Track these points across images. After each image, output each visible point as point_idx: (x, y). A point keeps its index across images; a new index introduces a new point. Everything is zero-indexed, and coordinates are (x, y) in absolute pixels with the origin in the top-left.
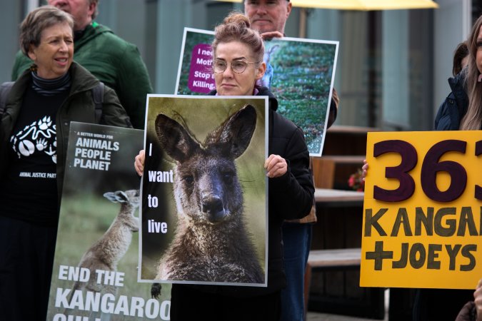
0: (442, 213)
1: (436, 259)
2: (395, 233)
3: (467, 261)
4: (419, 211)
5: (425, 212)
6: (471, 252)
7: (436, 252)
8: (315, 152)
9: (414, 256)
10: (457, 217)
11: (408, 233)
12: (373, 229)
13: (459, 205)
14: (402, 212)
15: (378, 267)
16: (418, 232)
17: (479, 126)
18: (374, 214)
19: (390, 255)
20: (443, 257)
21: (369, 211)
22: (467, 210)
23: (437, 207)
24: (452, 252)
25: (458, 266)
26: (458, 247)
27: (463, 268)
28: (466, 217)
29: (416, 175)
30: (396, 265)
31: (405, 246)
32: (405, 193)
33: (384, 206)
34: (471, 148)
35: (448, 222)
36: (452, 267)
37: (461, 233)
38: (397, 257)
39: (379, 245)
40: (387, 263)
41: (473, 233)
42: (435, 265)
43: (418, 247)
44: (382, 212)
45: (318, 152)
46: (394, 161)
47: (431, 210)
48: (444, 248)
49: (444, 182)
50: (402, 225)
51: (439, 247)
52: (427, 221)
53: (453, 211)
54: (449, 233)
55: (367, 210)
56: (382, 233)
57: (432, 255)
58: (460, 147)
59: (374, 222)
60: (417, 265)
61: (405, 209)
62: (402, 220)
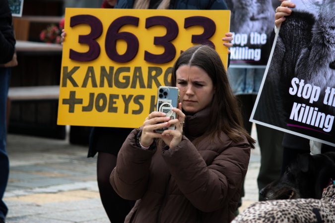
0: (120, 70)
1: (114, 105)
2: (84, 85)
3: (137, 107)
4: (103, 69)
5: (108, 70)
6: (141, 101)
7: (114, 100)
8: (16, 13)
9: (98, 103)
10: (131, 74)
11: (95, 85)
12: (68, 82)
13: (132, 65)
14: (91, 70)
15: (71, 110)
16: (102, 85)
17: (147, 6)
18: (69, 70)
19: (80, 101)
20: (120, 104)
21: (66, 68)
22: (138, 69)
23: (116, 66)
24: (127, 100)
25: (130, 111)
26: (131, 96)
27: (134, 112)
28: (138, 74)
29: (102, 42)
30: (85, 109)
31: (92, 95)
32: (93, 55)
33: (76, 65)
34: (143, 23)
35: (124, 78)
36: (126, 111)
37: (134, 86)
38: (86, 103)
39: (73, 94)
40: (78, 107)
41: (142, 86)
42: (113, 110)
43: (102, 96)
44: (76, 69)
45: (19, 13)
46: (85, 30)
47: (112, 69)
48: (121, 97)
49: (122, 48)
50: (90, 79)
51: (117, 97)
52: (108, 77)
53: (128, 70)
54: (125, 86)
55: (64, 67)
56: (75, 85)
57: (112, 102)
58: (134, 21)
59: (69, 76)
60: (100, 109)
61: (92, 67)
62: (90, 75)
